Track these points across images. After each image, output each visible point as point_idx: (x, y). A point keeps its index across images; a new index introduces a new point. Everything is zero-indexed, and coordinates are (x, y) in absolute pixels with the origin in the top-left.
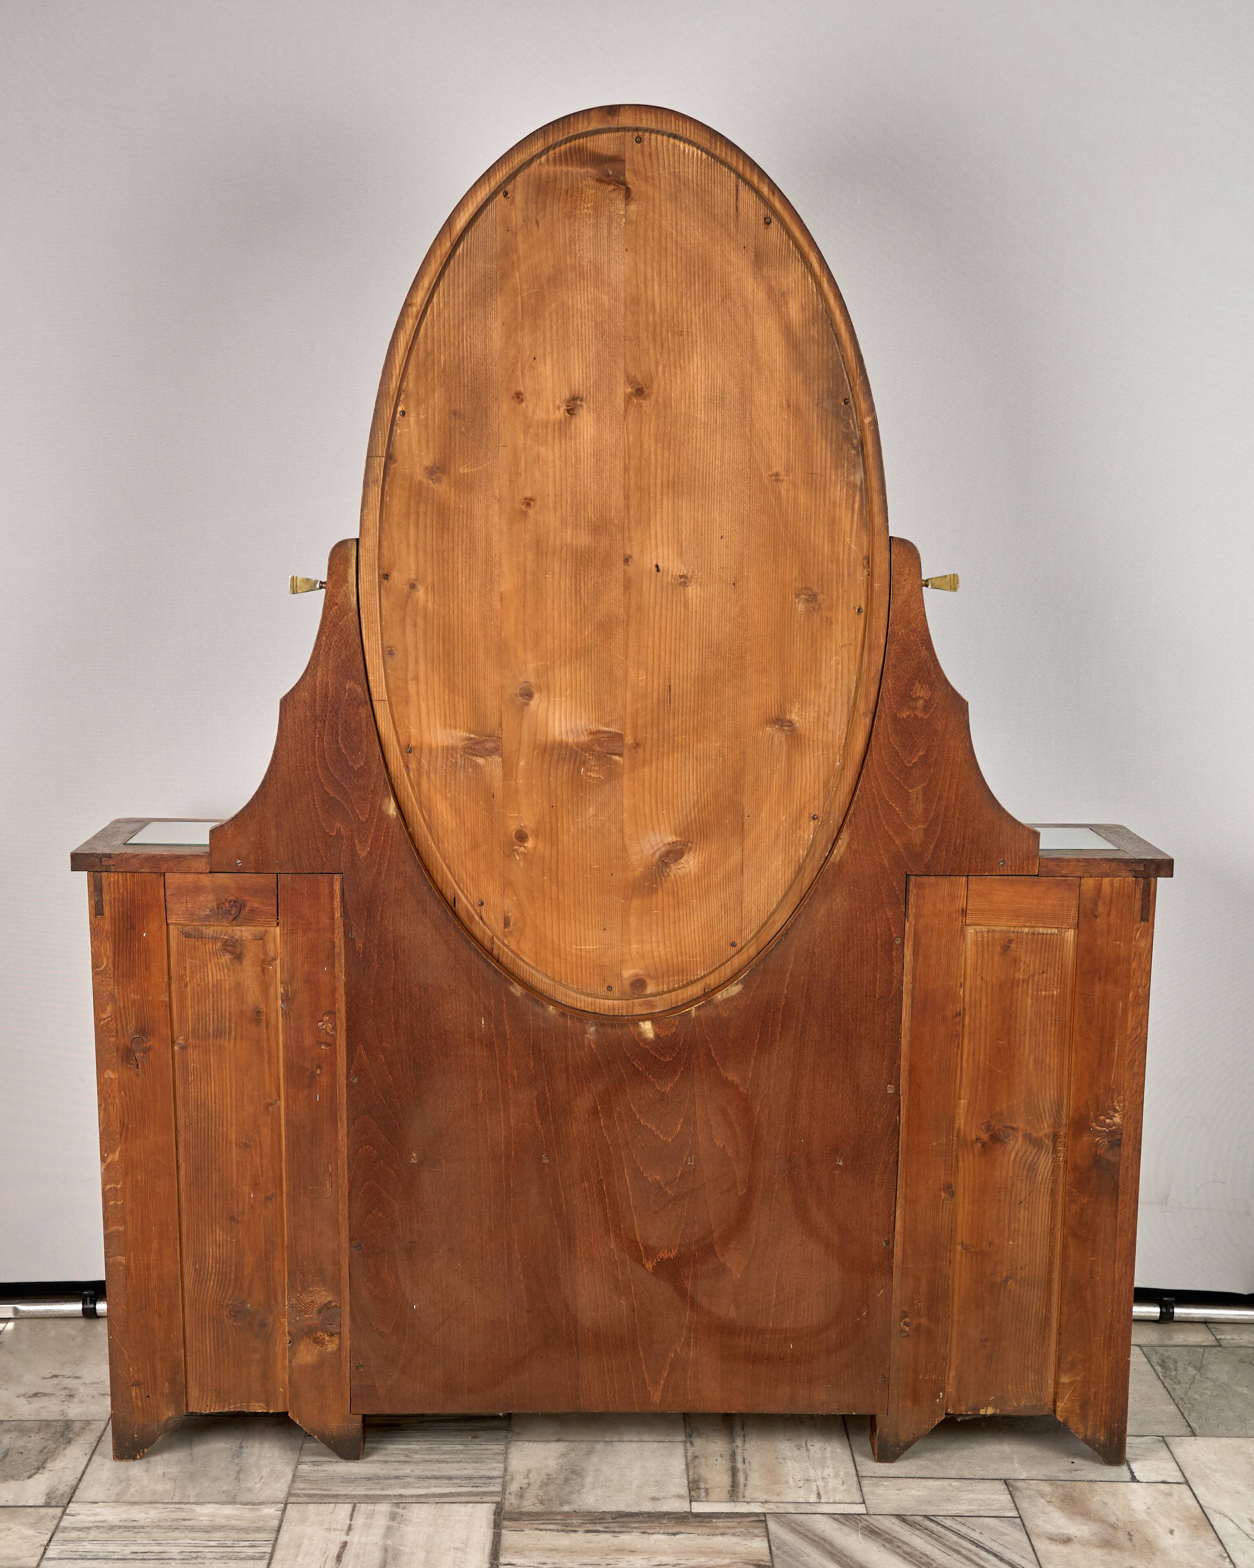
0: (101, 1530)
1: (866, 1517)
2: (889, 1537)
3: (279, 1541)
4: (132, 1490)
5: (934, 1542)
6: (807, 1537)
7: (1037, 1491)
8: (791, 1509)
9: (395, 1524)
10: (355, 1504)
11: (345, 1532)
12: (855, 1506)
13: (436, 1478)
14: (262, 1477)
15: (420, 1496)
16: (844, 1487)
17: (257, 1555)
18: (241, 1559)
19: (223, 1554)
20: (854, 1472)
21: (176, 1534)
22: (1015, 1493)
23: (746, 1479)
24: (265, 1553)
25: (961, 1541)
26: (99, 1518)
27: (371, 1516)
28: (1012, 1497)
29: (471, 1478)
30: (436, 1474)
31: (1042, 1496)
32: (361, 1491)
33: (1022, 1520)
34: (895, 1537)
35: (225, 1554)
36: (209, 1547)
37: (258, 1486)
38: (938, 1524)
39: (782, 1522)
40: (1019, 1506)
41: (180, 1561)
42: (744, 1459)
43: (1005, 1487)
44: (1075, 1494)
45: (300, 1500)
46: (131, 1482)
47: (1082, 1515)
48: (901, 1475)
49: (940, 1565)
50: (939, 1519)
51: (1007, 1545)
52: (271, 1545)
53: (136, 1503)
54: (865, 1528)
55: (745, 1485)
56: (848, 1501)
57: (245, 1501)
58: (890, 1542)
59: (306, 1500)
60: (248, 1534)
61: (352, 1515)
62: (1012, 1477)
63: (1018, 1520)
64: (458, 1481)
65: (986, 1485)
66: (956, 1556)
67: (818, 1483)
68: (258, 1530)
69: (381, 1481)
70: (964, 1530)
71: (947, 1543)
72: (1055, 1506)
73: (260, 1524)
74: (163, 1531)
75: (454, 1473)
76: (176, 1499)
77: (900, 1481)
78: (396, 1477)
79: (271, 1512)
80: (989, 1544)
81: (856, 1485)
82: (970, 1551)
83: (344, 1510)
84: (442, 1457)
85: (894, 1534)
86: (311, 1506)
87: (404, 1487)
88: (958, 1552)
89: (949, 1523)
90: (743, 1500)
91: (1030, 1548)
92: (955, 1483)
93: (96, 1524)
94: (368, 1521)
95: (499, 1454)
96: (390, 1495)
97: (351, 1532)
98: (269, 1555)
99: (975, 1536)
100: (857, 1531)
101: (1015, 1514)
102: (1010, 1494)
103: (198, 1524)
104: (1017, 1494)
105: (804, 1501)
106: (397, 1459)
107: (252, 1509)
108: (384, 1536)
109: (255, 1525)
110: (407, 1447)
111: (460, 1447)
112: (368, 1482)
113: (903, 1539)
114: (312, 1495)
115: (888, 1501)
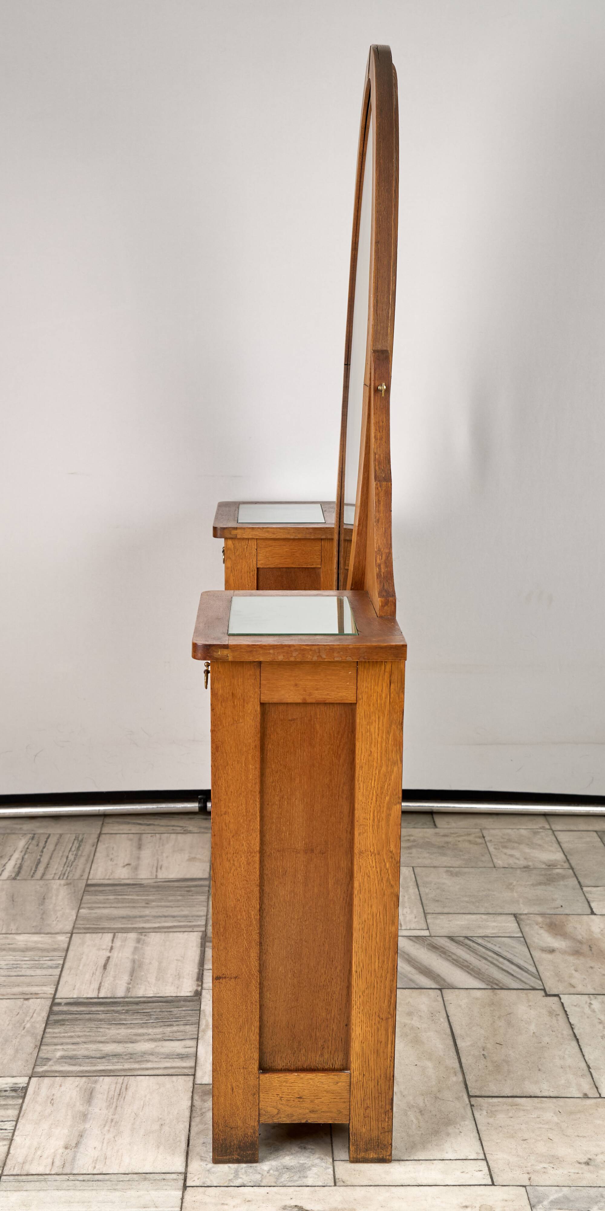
1: (429, 938)
2: (444, 950)
3: (68, 957)
5: (471, 953)
7: (534, 921)
9: (139, 946)
10: (115, 933)
11: (108, 951)
12: (423, 931)
13: (165, 917)
14: (57, 918)
15: (155, 928)
16: (416, 920)
17: (54, 966)
18: (44, 968)
19: (33, 965)
20: (422, 910)
22: (519, 922)
24: (59, 964)
25: (487, 952)
27: (125, 940)
28: (519, 925)
29: (186, 916)
30: (166, 914)
31: (537, 924)
32: (119, 925)
33: (525, 939)
34: (447, 950)
35: (35, 965)
36: (25, 961)
37: (55, 923)
38: (473, 942)
40: (522, 930)
41: (6, 970)
43: (514, 918)
44: (557, 923)
45: (81, 931)
47: (561, 935)
48: (451, 912)
49: (475, 967)
50: (474, 939)
51: (515, 954)
52: (63, 960)
54: (429, 945)
56: (418, 928)
57: (46, 932)
58: (444, 953)
59: (84, 931)
60: (48, 952)
61: (113, 940)
62: (519, 912)
63: (522, 939)
64: (179, 918)
65: (503, 917)
66: (484, 961)
68: (54, 950)
69: (130, 919)
70: (489, 945)
71: (479, 953)
72: (545, 930)
73: (56, 946)
75: (175, 914)
76: (4, 932)
77: (450, 915)
78: (141, 917)
79: (63, 939)
80: (505, 954)
81: (423, 918)
82: (493, 958)
83: (109, 936)
84: (168, 904)
85: (447, 948)
86: (88, 935)
87: (145, 923)
88: (486, 959)
89: (480, 941)
91: (530, 956)
92: (484, 917)
94: (123, 944)
95: (204, 901)
96: (136, 928)
97: (112, 951)
98: (61, 966)
99: (496, 949)
100: (424, 947)
101: (520, 935)
102: (518, 923)
103: (17, 946)
104: (521, 923)
106: (141, 905)
107: (51, 937)
108: (133, 953)
109: (52, 947)
110: (147, 898)
111: (180, 898)
112: (124, 920)
113: (452, 951)
114: (88, 928)
115: (443, 928)
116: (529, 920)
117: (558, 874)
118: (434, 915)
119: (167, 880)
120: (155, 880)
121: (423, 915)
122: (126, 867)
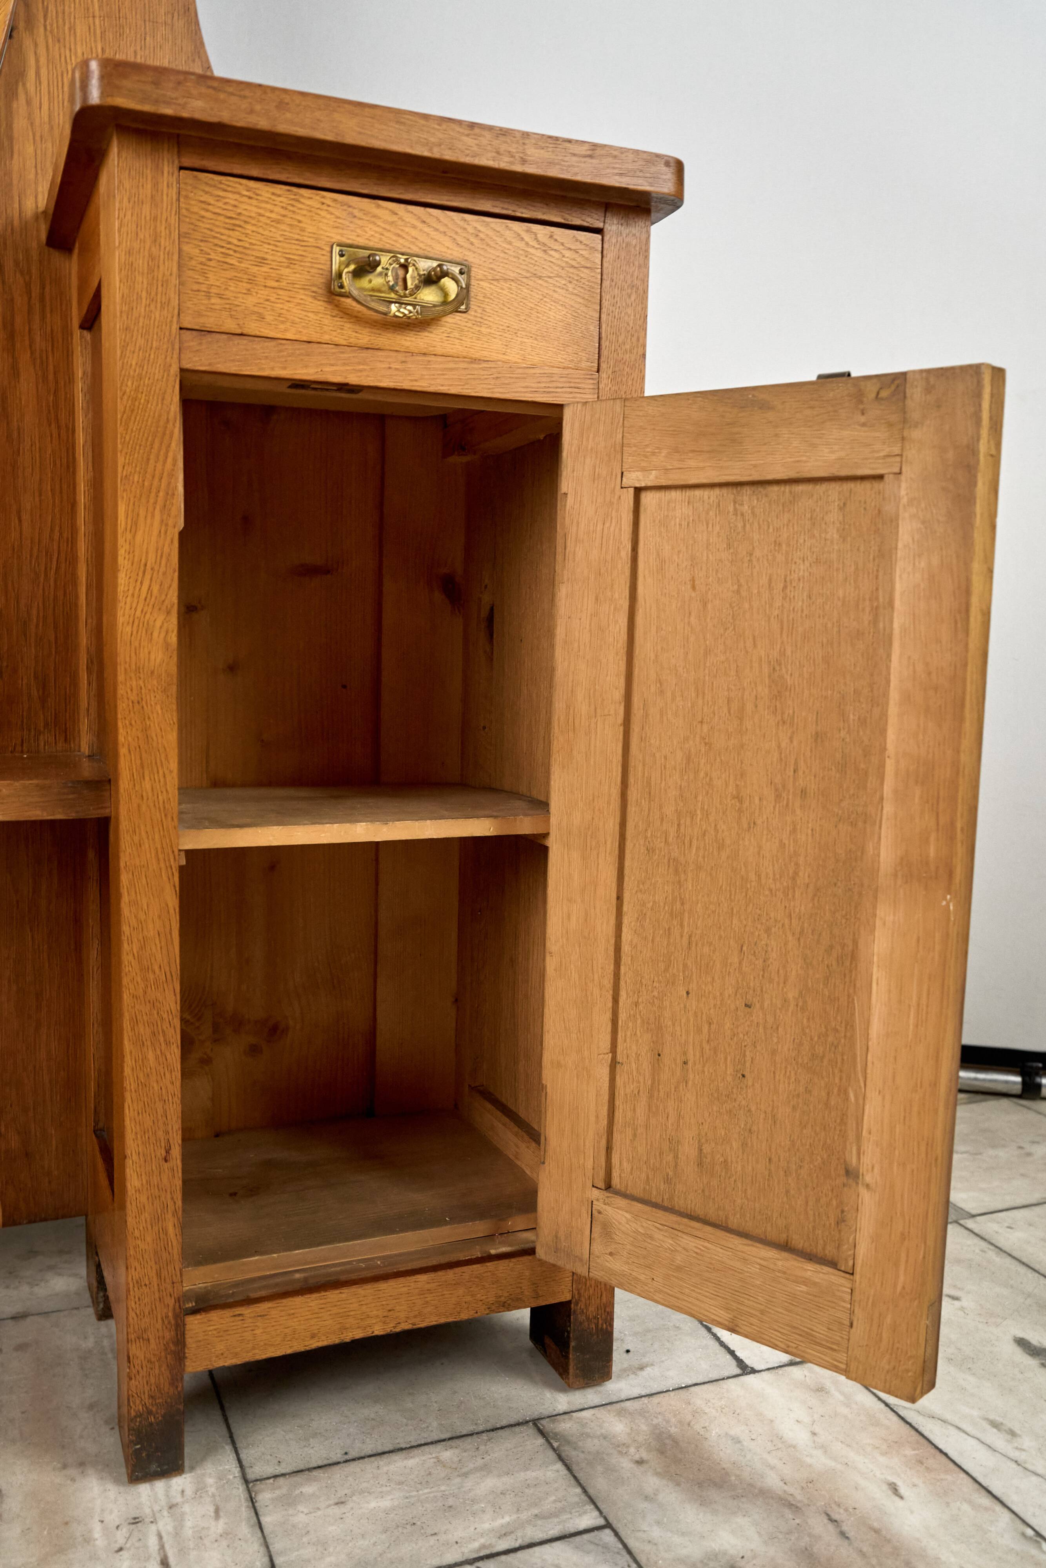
116: (589, 1437)
118: (281, 1487)
121: (240, 1490)
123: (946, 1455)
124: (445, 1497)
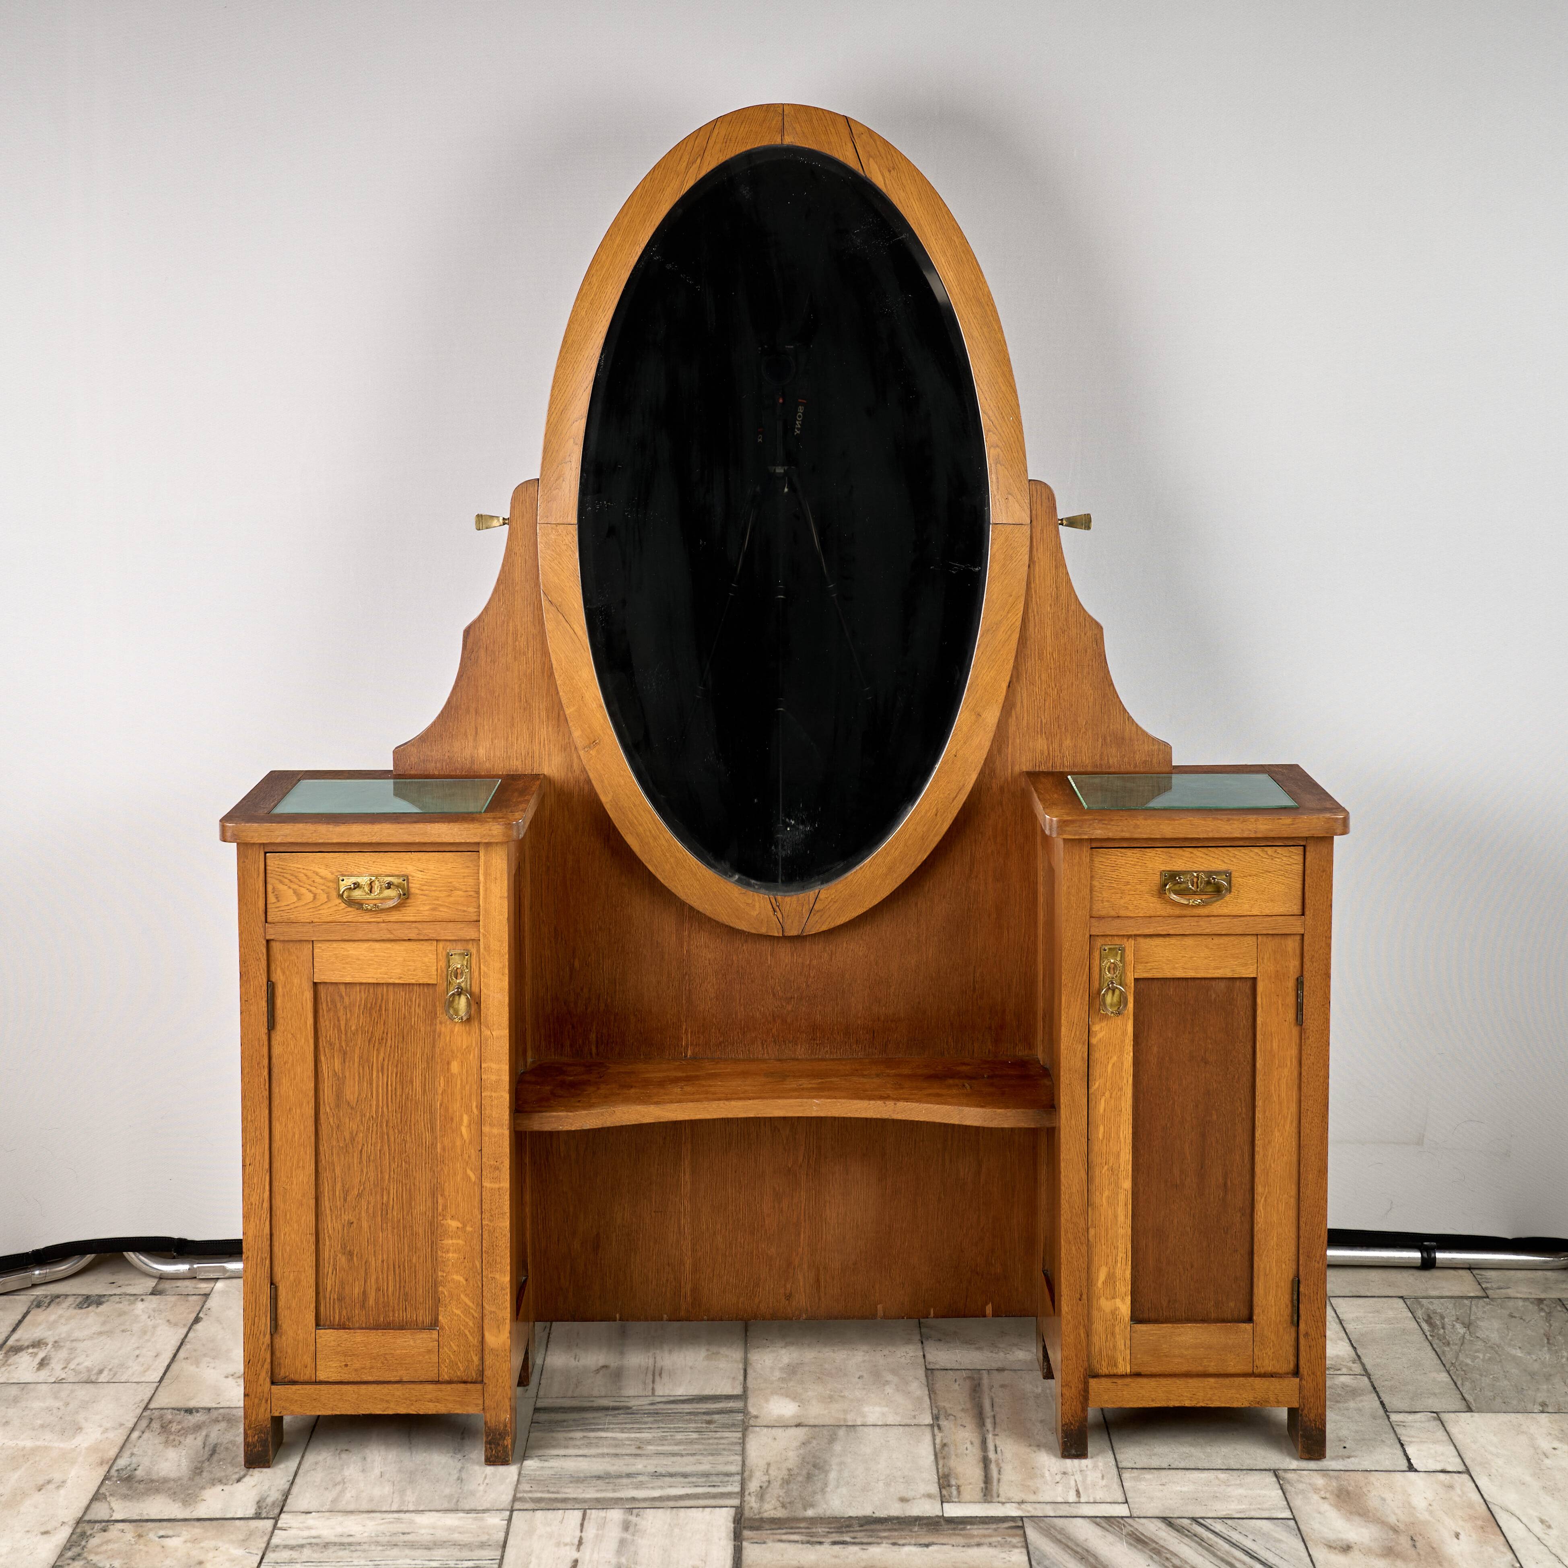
0: (315, 1548)
1: (1129, 1521)
2: (1157, 1546)
3: (505, 1560)
4: (348, 1495)
5: (1205, 1552)
6: (1068, 1547)
7: (1310, 1484)
8: (1049, 1511)
9: (629, 1536)
10: (585, 1510)
11: (575, 1547)
12: (1116, 1506)
13: (671, 1475)
14: (485, 1477)
15: (654, 1499)
16: (1104, 1482)
20: (1114, 1463)
21: (395, 1552)
22: (1287, 1487)
23: (999, 1472)
25: (1232, 1549)
26: (313, 1533)
27: (604, 1524)
28: (1284, 1493)
29: (707, 1475)
30: (672, 1470)
31: (1316, 1490)
32: (591, 1493)
33: (1296, 1523)
34: (1162, 1547)
37: (481, 1488)
38: (1208, 1528)
39: (1041, 1527)
40: (1291, 1505)
42: (996, 1447)
43: (1275, 1479)
44: (1350, 1488)
45: (527, 1506)
46: (346, 1485)
47: (1360, 1515)
48: (1163, 1467)
50: (1208, 1522)
51: (1282, 1555)
52: (497, 1565)
53: (352, 1512)
54: (1130, 1535)
55: (999, 1480)
56: (1109, 1501)
57: (467, 1507)
58: (1158, 1553)
59: (533, 1506)
60: (471, 1550)
61: (582, 1525)
62: (1282, 1467)
63: (1292, 1523)
64: (694, 1479)
65: (1255, 1477)
67: (1076, 1477)
68: (482, 1545)
69: (611, 1480)
70: (1235, 1537)
71: (1219, 1553)
72: (1331, 1504)
73: (484, 1538)
74: (381, 1548)
75: (688, 1469)
76: (394, 1507)
77: (1163, 1472)
78: (629, 1475)
79: (496, 1521)
81: (1116, 1479)
82: (1244, 1563)
83: (575, 1517)
84: (676, 1448)
85: (1161, 1542)
86: (539, 1514)
87: (637, 1488)
89: (1218, 1527)
90: (997, 1500)
91: (1308, 1559)
92: (1222, 1476)
93: (309, 1541)
94: (600, 1532)
95: (736, 1443)
96: (622, 1499)
97: (581, 1548)
99: (1248, 1544)
100: (1121, 1539)
101: (1287, 1514)
102: (1282, 1489)
103: (417, 1539)
105: (1063, 1501)
106: (628, 1452)
107: (475, 1519)
108: (617, 1551)
109: (479, 1539)
110: (638, 1435)
111: (695, 1436)
112: (599, 1482)
113: (1171, 1549)
114: (539, 1500)
115: (1152, 1499)
116: (1301, 1482)
117: (1344, 1386)
118: (1136, 1473)
119: (672, 1398)
120: (651, 1398)
121: (1115, 1471)
122: (601, 1372)
123: (1500, 1528)
124: (1215, 1492)
